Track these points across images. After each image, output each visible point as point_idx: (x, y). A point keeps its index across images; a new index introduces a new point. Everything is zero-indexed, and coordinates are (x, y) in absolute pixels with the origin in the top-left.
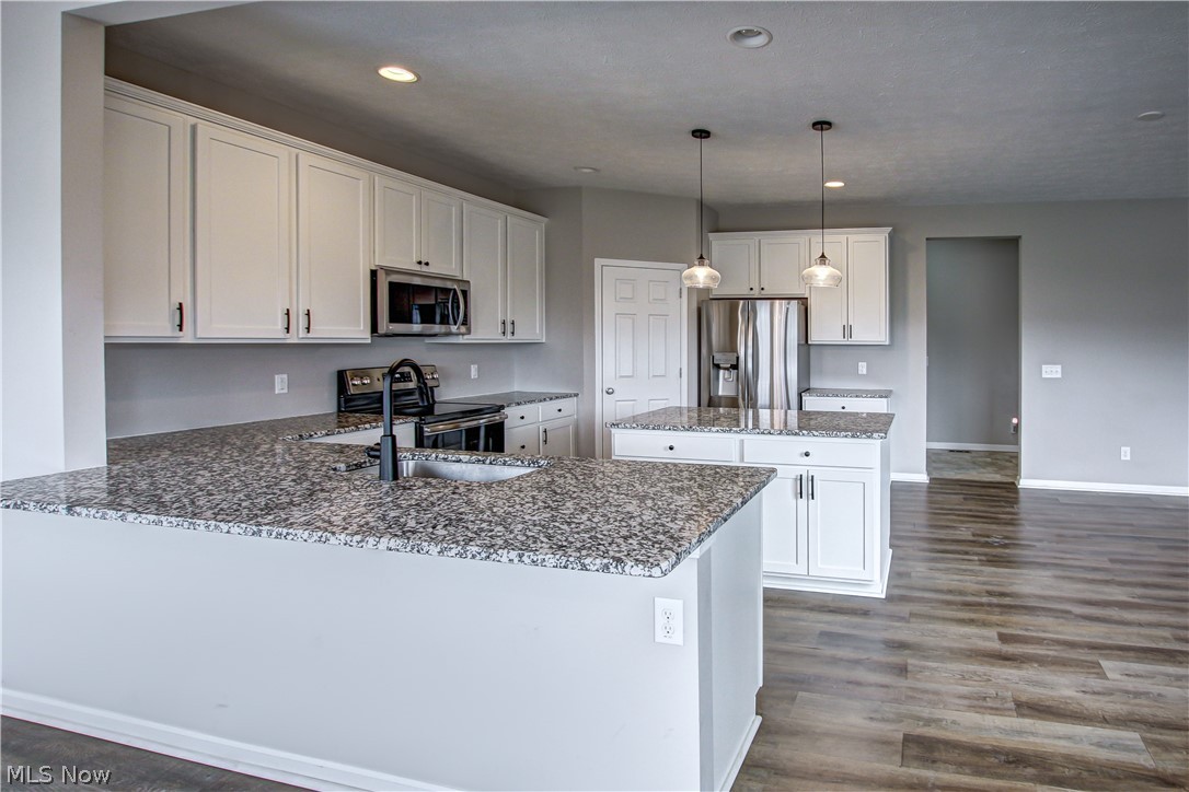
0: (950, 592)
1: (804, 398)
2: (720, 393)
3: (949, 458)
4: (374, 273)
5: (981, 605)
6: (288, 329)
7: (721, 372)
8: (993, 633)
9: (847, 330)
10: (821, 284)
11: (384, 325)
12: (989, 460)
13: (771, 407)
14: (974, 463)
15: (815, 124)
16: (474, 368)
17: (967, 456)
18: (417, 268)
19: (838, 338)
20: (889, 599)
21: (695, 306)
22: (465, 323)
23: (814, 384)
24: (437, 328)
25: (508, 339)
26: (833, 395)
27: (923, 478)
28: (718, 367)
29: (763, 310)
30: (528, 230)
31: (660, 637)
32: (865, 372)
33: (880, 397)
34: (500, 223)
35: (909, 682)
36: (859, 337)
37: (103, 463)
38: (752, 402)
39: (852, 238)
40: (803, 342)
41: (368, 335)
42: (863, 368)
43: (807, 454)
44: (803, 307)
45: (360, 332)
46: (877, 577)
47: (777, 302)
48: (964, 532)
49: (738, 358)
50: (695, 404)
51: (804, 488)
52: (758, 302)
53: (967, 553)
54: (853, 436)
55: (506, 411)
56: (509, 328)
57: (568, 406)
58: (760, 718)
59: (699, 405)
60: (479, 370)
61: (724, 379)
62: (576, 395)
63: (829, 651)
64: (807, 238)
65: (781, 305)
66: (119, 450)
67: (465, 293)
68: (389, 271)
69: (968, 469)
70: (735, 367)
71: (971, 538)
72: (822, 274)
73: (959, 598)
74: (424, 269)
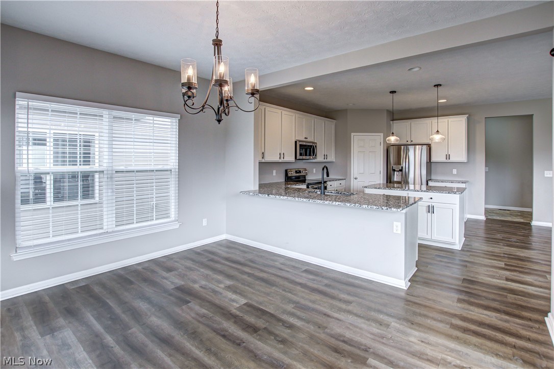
0: (488, 251)
1: (429, 183)
2: (395, 180)
3: (498, 212)
4: (296, 142)
5: (501, 256)
6: (280, 158)
7: (396, 172)
8: (503, 263)
9: (448, 157)
10: (437, 141)
11: (298, 157)
12: (519, 214)
13: (414, 184)
14: (511, 215)
15: (435, 86)
16: (314, 170)
17: (508, 212)
18: (304, 140)
19: (443, 159)
20: (462, 250)
21: (386, 148)
22: (316, 156)
23: (433, 177)
24: (308, 157)
25: (325, 160)
26: (441, 182)
27: (483, 218)
28: (394, 170)
29: (411, 149)
30: (331, 124)
31: (395, 231)
32: (456, 173)
33: (462, 183)
34: (324, 123)
35: (467, 269)
36: (452, 159)
37: (258, 189)
38: (407, 183)
39: (450, 120)
40: (429, 161)
41: (294, 160)
42: (455, 171)
43: (431, 198)
44: (428, 148)
45: (292, 159)
46: (457, 242)
47: (417, 146)
48: (499, 236)
49: (402, 167)
50: (386, 182)
51: (430, 209)
52: (409, 146)
53: (498, 242)
54: (448, 193)
55: (327, 183)
56: (326, 157)
57: (343, 182)
58: (417, 269)
59: (387, 183)
60: (316, 170)
61: (397, 175)
62: (345, 179)
63: (439, 259)
64: (431, 121)
65: (419, 148)
66: (261, 186)
67: (316, 146)
68: (300, 141)
69: (507, 216)
70: (401, 170)
71: (502, 238)
72: (437, 138)
73: (491, 254)
74: (306, 140)
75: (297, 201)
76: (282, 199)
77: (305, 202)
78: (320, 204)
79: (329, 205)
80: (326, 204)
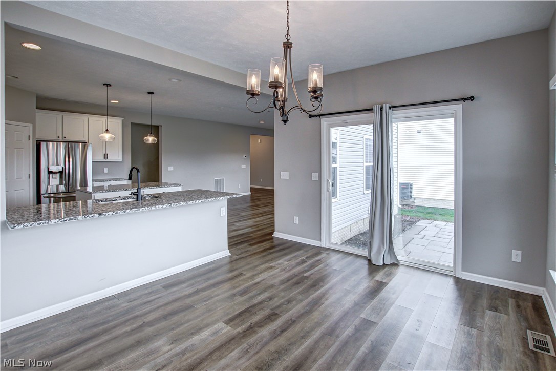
2: (51, 185)
7: (51, 175)
9: (105, 156)
19: (101, 159)
28: (51, 172)
29: (76, 147)
32: (107, 172)
36: (110, 158)
38: (69, 186)
42: (106, 170)
49: (63, 168)
64: (87, 118)
70: (61, 172)
75: (154, 210)
76: (129, 214)
77: (165, 208)
78: (183, 206)
79: (193, 204)
80: (190, 205)
